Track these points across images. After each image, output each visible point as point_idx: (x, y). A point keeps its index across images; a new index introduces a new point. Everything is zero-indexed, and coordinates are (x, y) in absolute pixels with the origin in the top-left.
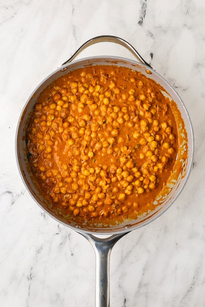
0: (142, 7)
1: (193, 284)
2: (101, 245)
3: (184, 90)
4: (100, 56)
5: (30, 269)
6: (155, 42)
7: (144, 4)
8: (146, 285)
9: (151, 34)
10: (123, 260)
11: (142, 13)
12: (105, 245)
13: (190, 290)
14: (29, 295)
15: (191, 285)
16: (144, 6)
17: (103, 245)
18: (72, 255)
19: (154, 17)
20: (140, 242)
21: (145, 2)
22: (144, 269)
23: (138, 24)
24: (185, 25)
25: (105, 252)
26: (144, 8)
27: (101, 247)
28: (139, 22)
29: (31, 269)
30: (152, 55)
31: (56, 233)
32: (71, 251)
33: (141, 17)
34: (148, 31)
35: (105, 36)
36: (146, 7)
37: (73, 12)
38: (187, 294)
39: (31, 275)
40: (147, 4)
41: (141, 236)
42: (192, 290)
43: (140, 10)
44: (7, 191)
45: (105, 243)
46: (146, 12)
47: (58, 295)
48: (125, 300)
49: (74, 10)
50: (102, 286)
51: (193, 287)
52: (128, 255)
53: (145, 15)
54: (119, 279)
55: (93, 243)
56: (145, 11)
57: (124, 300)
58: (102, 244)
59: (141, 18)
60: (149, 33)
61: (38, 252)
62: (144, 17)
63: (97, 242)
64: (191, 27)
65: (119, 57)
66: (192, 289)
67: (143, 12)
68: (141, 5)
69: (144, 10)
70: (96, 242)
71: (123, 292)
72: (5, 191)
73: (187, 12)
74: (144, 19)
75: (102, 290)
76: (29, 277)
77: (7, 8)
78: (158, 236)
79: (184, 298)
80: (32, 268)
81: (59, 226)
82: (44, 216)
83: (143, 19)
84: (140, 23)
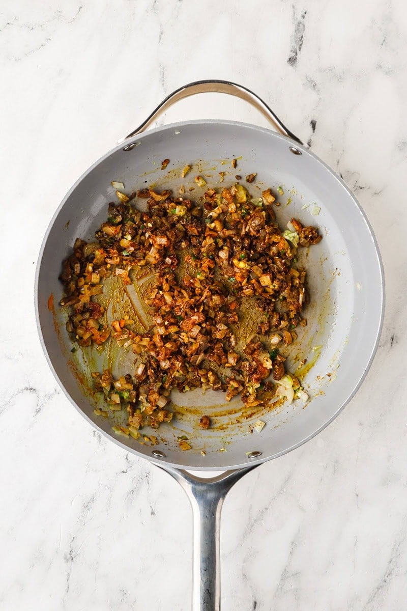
0: (296, 31)
1: (389, 575)
2: (203, 491)
3: (375, 193)
4: (199, 121)
5: (70, 541)
6: (320, 99)
7: (299, 23)
8: (296, 574)
9: (313, 83)
10: (253, 526)
11: (296, 41)
12: (210, 491)
13: (383, 584)
14: (67, 591)
15: (385, 576)
16: (300, 27)
17: (207, 491)
18: (153, 513)
19: (319, 50)
20: (285, 490)
21: (302, 20)
22: (294, 544)
23: (287, 64)
24: (380, 66)
25: (210, 506)
26: (299, 32)
27: (203, 495)
28: (290, 59)
29: (72, 541)
30: (313, 125)
31: (123, 470)
32: (151, 507)
33: (293, 50)
34: (307, 78)
35: (210, 81)
36: (304, 30)
37: (160, 38)
38: (375, 594)
39: (72, 551)
40: (306, 25)
41: (288, 479)
42: (386, 586)
43: (291, 36)
44: (28, 386)
45: (211, 486)
46: (304, 39)
47: (124, 592)
48: (255, 603)
49: (162, 33)
50: (205, 571)
51: (387, 579)
52: (261, 515)
53: (301, 45)
54: (244, 562)
55: (188, 487)
56: (302, 37)
57: (253, 604)
58: (205, 488)
59: (294, 52)
60: (309, 81)
61: (87, 506)
62: (300, 49)
63: (196, 485)
64: (392, 71)
65: (236, 122)
66: (386, 584)
67: (299, 39)
68: (294, 27)
69: (299, 35)
70: (194, 486)
71: (251, 587)
72: (23, 387)
73: (384, 41)
74: (300, 53)
75: (204, 580)
76: (69, 556)
77: (32, 29)
78: (322, 479)
79: (370, 601)
80: (74, 538)
81: (128, 457)
82: (100, 437)
83: (296, 54)
84: (292, 60)
